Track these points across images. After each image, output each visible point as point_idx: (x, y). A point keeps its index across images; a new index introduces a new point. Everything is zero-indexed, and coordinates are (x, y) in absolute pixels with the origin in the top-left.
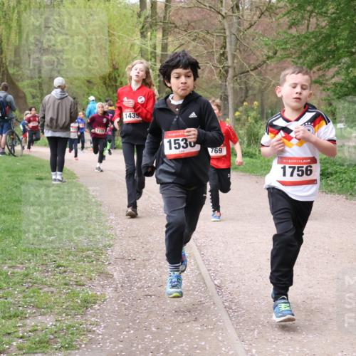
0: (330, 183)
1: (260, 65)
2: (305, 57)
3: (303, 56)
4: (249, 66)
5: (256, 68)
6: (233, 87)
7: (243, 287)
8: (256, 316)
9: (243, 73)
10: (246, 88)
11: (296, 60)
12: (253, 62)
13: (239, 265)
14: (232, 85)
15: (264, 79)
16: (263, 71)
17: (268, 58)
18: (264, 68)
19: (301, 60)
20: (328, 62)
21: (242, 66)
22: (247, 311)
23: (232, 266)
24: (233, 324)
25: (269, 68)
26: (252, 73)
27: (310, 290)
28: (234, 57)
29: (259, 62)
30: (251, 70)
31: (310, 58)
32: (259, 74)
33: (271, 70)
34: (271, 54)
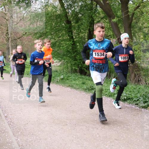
0: (46, 78)
1: (21, 37)
2: (36, 35)
3: (35, 35)
4: (17, 37)
5: (19, 38)
6: (11, 45)
7: (16, 116)
8: (20, 127)
9: (15, 40)
10: (16, 45)
11: (33, 36)
12: (18, 36)
13: (14, 108)
14: (11, 44)
15: (22, 42)
16: (22, 39)
17: (23, 35)
18: (22, 38)
19: (35, 36)
20: (44, 37)
21: (14, 37)
22: (17, 125)
23: (11, 109)
24: (11, 130)
25: (24, 38)
26: (18, 40)
27: (39, 116)
28: (11, 34)
29: (21, 36)
30: (18, 39)
31: (38, 35)
32: (21, 40)
33: (25, 39)
34: (24, 34)
